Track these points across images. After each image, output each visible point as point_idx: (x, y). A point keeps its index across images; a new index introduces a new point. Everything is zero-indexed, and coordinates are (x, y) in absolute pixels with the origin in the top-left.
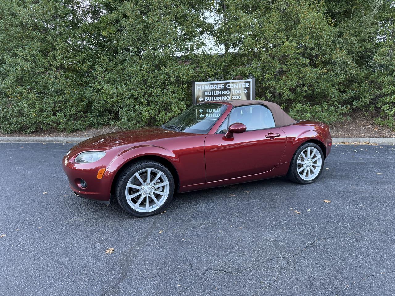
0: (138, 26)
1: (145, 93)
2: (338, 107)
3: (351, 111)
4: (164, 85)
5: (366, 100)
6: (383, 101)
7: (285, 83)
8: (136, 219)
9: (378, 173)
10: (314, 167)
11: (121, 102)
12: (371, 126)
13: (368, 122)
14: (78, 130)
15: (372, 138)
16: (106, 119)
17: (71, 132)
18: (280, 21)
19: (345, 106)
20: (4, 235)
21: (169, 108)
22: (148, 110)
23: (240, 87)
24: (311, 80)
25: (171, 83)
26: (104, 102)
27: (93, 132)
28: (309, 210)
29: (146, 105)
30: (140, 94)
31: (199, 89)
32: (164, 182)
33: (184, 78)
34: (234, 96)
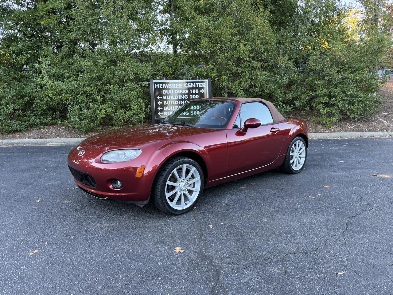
0: (90, 18)
2: (283, 107)
3: (294, 110)
5: (304, 100)
6: (317, 102)
7: (240, 84)
9: (341, 162)
10: (300, 157)
11: (71, 99)
12: (307, 123)
14: (16, 131)
15: (311, 134)
16: (50, 119)
17: (8, 134)
18: (233, 26)
19: (289, 106)
20: (37, 251)
21: (128, 105)
22: (104, 108)
23: (197, 87)
24: (262, 82)
25: (130, 80)
26: (49, 99)
27: (36, 133)
28: (319, 195)
29: (101, 102)
30: (94, 91)
31: (157, 87)
32: (195, 177)
33: (144, 76)
34: (192, 96)
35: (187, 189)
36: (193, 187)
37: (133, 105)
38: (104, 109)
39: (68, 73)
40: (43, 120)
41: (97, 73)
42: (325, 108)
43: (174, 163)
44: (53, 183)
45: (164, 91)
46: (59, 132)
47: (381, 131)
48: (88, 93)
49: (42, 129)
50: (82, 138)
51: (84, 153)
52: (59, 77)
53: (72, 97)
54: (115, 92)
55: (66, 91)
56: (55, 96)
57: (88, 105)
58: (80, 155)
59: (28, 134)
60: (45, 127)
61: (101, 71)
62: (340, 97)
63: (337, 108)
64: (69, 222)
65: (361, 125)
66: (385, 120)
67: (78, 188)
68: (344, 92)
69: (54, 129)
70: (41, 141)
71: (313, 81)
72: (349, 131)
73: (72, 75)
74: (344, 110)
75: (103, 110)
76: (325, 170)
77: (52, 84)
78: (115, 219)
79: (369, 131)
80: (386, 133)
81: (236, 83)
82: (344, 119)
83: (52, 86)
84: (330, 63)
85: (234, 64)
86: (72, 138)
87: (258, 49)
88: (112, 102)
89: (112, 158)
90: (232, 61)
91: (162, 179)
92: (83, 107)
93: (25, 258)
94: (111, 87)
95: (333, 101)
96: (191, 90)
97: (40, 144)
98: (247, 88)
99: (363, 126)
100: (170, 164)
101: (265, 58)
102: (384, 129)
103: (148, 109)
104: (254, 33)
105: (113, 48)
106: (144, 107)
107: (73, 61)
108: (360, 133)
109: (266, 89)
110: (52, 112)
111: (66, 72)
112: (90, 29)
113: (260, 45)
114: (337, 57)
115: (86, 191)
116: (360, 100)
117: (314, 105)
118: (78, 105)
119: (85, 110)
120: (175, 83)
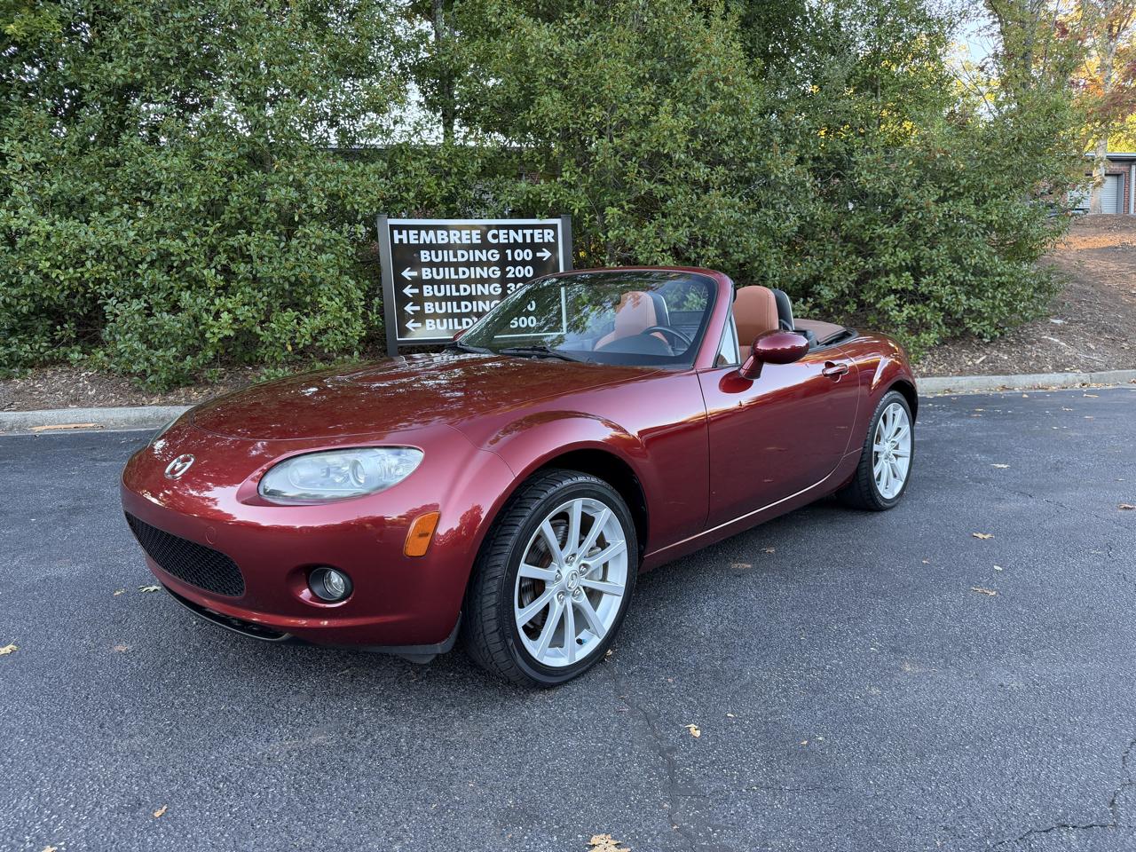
5: (842, 283)
7: (659, 234)
11: (115, 280)
16: (45, 345)
18: (635, 55)
19: (802, 300)
21: (308, 299)
22: (230, 306)
23: (528, 240)
24: (724, 228)
25: (314, 217)
26: (38, 279)
29: (220, 288)
30: (195, 252)
31: (401, 240)
32: (609, 544)
33: (358, 203)
34: (512, 268)
35: (584, 588)
36: (601, 578)
37: (325, 298)
38: (229, 311)
39: (104, 193)
40: (19, 347)
41: (204, 193)
42: (902, 306)
43: (544, 496)
44: (62, 570)
45: (422, 252)
46: (77, 389)
47: (1058, 372)
48: (173, 258)
49: (17, 378)
50: (156, 408)
51: (189, 464)
52: (74, 207)
53: (119, 272)
54: (264, 256)
55: (98, 252)
56: (59, 268)
57: (173, 298)
58: (173, 472)
60: (26, 373)
61: (217, 188)
62: (947, 274)
63: (938, 305)
64: (137, 740)
65: (1001, 355)
66: (1061, 340)
67: (159, 588)
68: (957, 260)
69: (58, 379)
70: (12, 418)
71: (867, 227)
72: (971, 372)
73: (117, 200)
74: (956, 312)
75: (225, 316)
76: (968, 493)
77: (49, 228)
78: (320, 717)
79: (1027, 371)
80: (1071, 376)
81: (650, 229)
82: (954, 339)
83: (48, 237)
84: (918, 172)
85: (643, 171)
86: (120, 406)
87: (713, 126)
88: (254, 289)
89: (304, 482)
90: (635, 162)
91: (503, 557)
92: (157, 304)
94: (250, 239)
95: (927, 285)
96: (509, 252)
97: (11, 429)
98: (682, 245)
99: (1006, 358)
100: (527, 501)
101: (732, 155)
102: (1065, 366)
103: (375, 311)
104: (700, 78)
105: (256, 113)
106: (360, 307)
107: (118, 156)
108: (1001, 377)
109: (736, 250)
110: (50, 322)
111: (96, 191)
112: (175, 50)
113: (718, 114)
114: (938, 156)
115: (199, 609)
116: (998, 281)
117: (869, 297)
118: (142, 300)
119: (165, 314)
120: (459, 228)
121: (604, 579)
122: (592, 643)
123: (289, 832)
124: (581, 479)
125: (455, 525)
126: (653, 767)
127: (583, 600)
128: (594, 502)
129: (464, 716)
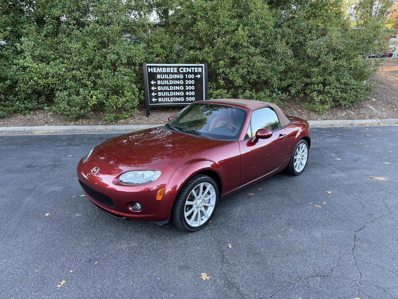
1: (90, 75)
2: (279, 94)
3: (289, 97)
4: (114, 66)
5: (299, 87)
6: (312, 89)
7: (237, 71)
8: (190, 234)
9: (338, 159)
10: (302, 159)
11: (58, 84)
12: (300, 109)
13: (297, 106)
16: (36, 103)
18: (231, 7)
19: (284, 93)
20: (64, 282)
21: (121, 91)
23: (193, 71)
24: (259, 69)
25: (122, 64)
26: (33, 83)
27: (21, 119)
28: (324, 203)
29: (93, 88)
30: (84, 76)
31: (151, 71)
32: (211, 193)
33: (137, 60)
34: (187, 81)
35: (203, 206)
37: (126, 92)
38: (96, 95)
39: (54, 54)
40: (28, 104)
41: (87, 56)
42: (319, 96)
43: (193, 183)
44: (56, 188)
45: (158, 75)
46: (47, 119)
47: (370, 119)
48: (77, 77)
49: (28, 114)
50: (72, 126)
51: (98, 170)
52: (43, 59)
53: (59, 81)
54: (107, 77)
55: (53, 75)
56: (40, 79)
57: (77, 90)
58: (94, 172)
59: (12, 120)
60: (30, 113)
61: (91, 55)
62: (335, 85)
63: (331, 96)
65: (351, 112)
66: (373, 107)
67: (85, 196)
68: (338, 80)
69: (40, 115)
70: (28, 129)
71: (309, 67)
72: (340, 119)
74: (337, 98)
75: (94, 97)
77: (37, 66)
78: (133, 238)
79: (359, 119)
80: (374, 121)
81: (234, 69)
82: (336, 106)
83: (36, 69)
84: (327, 49)
85: (232, 49)
86: (61, 125)
87: (257, 34)
88: (103, 88)
90: (230, 46)
91: (181, 200)
92: (72, 92)
93: (54, 292)
94: (102, 72)
95: (327, 89)
96: (186, 75)
97: (28, 132)
98: (244, 75)
99: (353, 113)
101: (263, 43)
102: (373, 117)
103: (142, 95)
104: (253, 17)
106: (137, 94)
108: (351, 121)
109: (263, 76)
110: (37, 96)
111: (51, 54)
112: (77, 6)
113: (259, 30)
114: (334, 45)
116: (352, 88)
117: (308, 92)
118: (67, 91)
119: (75, 96)
120: (170, 67)
121: (209, 203)
122: (205, 220)
123: (128, 269)
124: (203, 178)
125: (170, 190)
126: (218, 256)
127: (203, 209)
128: (207, 183)
129: (171, 239)
